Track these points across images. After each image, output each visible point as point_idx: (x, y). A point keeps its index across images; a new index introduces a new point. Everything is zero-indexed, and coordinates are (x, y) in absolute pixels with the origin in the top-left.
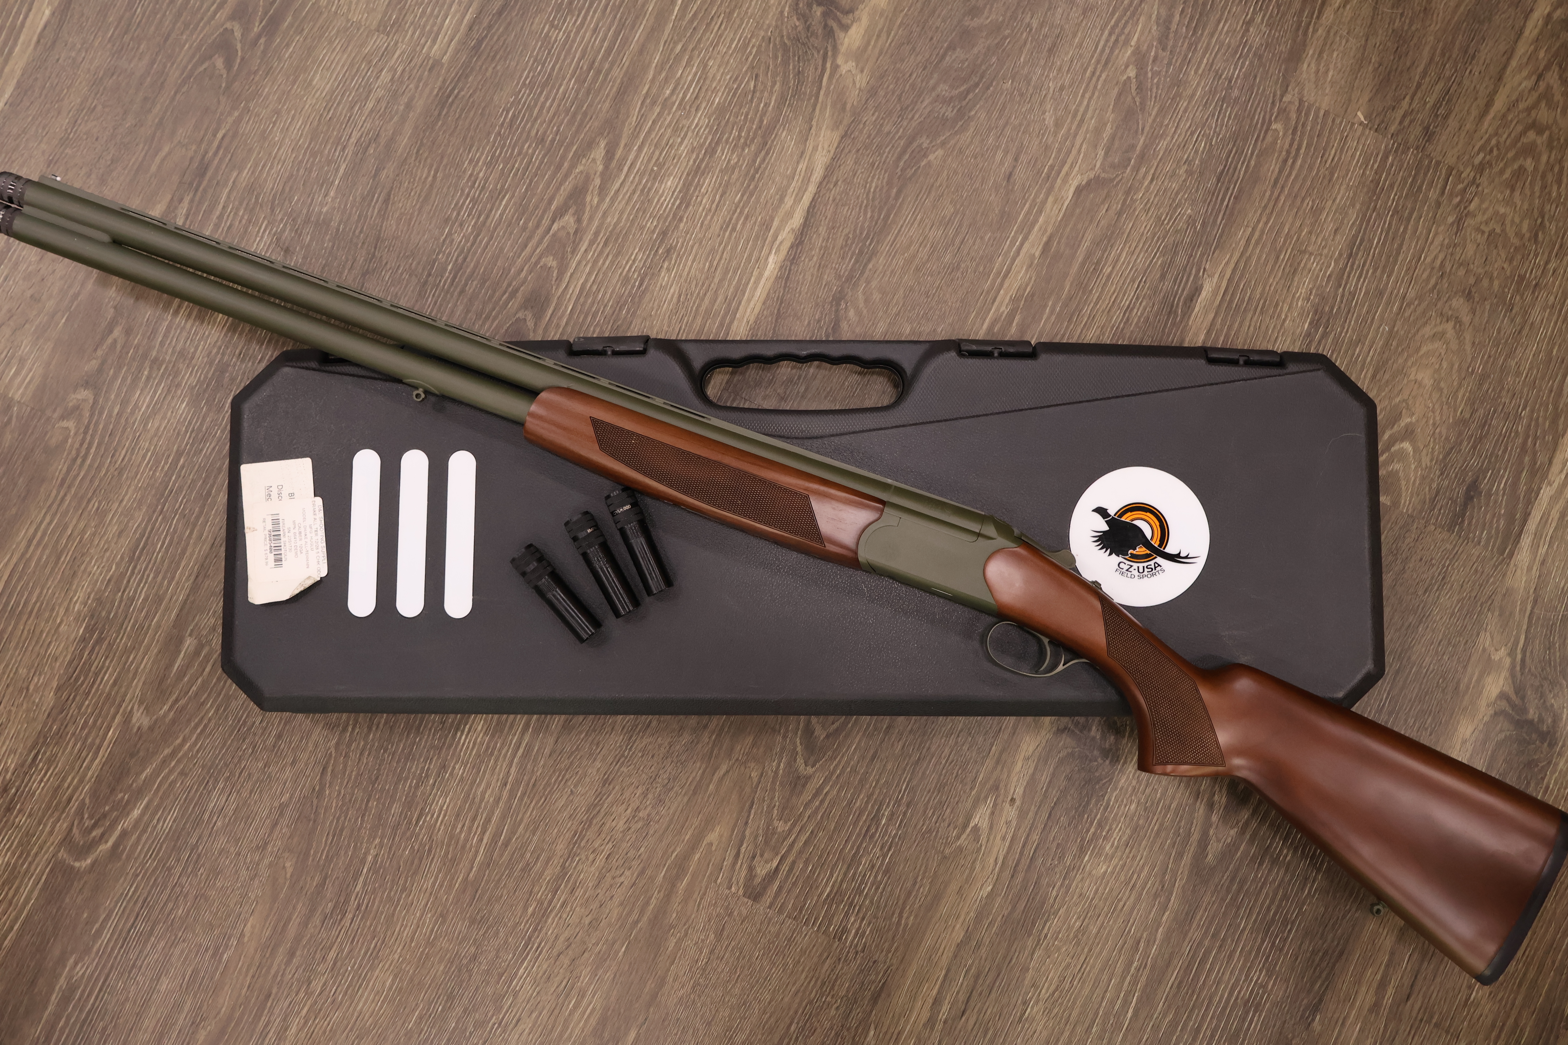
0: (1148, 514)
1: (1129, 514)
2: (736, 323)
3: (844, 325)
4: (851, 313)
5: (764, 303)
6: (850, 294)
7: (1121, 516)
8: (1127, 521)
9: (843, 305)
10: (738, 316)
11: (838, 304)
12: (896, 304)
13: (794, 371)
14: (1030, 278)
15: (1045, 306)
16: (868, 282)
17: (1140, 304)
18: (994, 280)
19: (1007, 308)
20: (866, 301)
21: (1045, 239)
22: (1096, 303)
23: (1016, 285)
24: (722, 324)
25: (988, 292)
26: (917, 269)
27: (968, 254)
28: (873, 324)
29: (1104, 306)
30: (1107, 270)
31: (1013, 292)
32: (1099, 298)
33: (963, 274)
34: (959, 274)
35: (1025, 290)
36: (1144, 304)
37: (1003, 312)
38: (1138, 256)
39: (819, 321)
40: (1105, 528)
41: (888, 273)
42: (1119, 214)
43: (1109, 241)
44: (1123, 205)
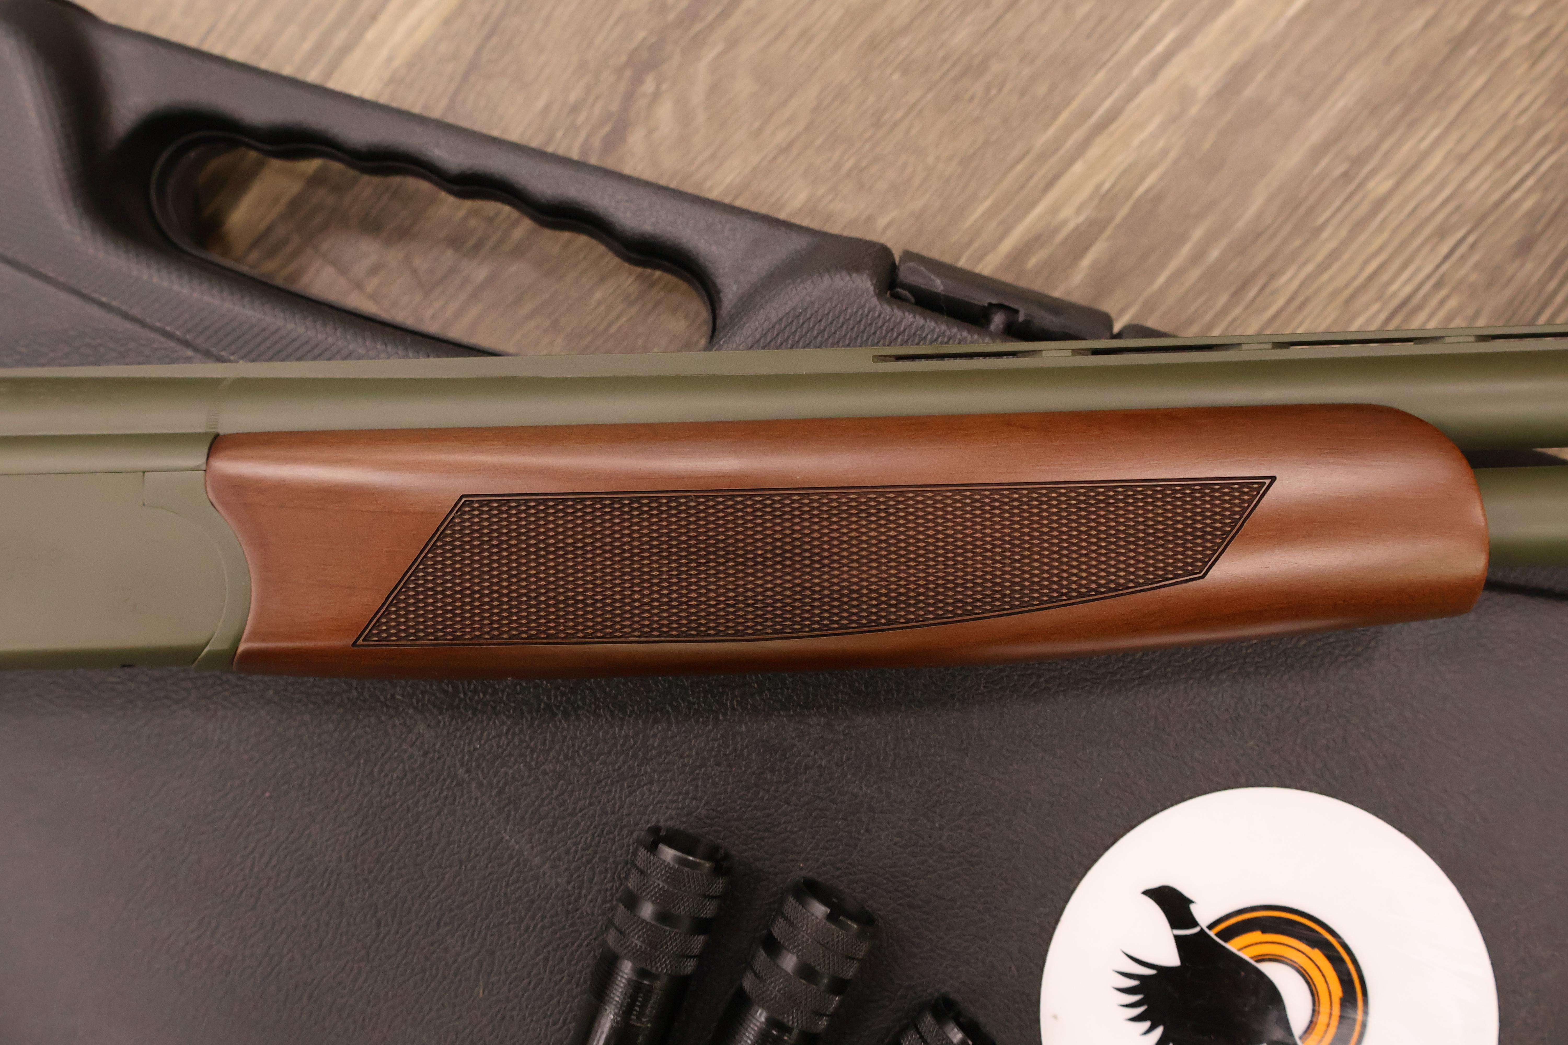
0: (1317, 955)
1: (1256, 936)
2: (357, 55)
3: (636, 139)
4: (665, 112)
5: (447, 22)
6: (677, 59)
7: (1229, 934)
8: (1245, 955)
9: (649, 85)
10: (370, 35)
11: (638, 80)
12: (789, 121)
13: (472, 222)
14: (1165, 152)
15: (1182, 238)
16: (732, 43)
17: (1442, 302)
18: (1068, 129)
19: (1079, 211)
20: (714, 89)
21: (1236, 55)
22: (1323, 268)
23: (1121, 160)
24: (320, 47)
25: (1042, 157)
26: (873, 45)
27: (1020, 39)
28: (713, 156)
29: (1341, 281)
30: (1379, 186)
31: (1106, 177)
32: (1334, 255)
33: (988, 89)
34: (978, 88)
35: (1142, 178)
36: (1452, 303)
37: (1065, 222)
38: (1474, 172)
39: (575, 109)
40: (1170, 958)
41: (793, 33)
42: (1458, 44)
43: (1408, 110)
44: (1475, 22)
